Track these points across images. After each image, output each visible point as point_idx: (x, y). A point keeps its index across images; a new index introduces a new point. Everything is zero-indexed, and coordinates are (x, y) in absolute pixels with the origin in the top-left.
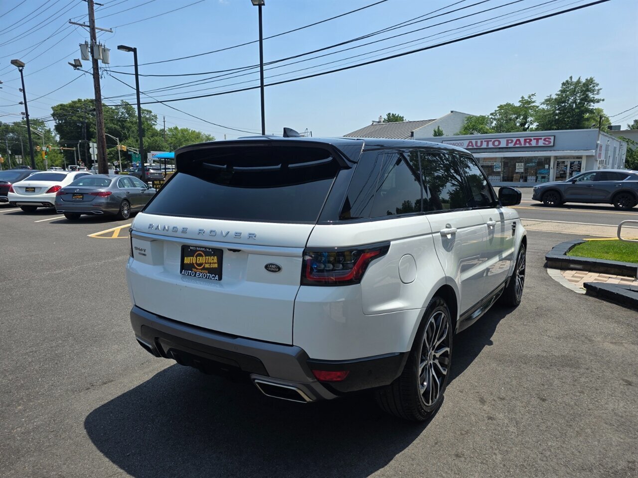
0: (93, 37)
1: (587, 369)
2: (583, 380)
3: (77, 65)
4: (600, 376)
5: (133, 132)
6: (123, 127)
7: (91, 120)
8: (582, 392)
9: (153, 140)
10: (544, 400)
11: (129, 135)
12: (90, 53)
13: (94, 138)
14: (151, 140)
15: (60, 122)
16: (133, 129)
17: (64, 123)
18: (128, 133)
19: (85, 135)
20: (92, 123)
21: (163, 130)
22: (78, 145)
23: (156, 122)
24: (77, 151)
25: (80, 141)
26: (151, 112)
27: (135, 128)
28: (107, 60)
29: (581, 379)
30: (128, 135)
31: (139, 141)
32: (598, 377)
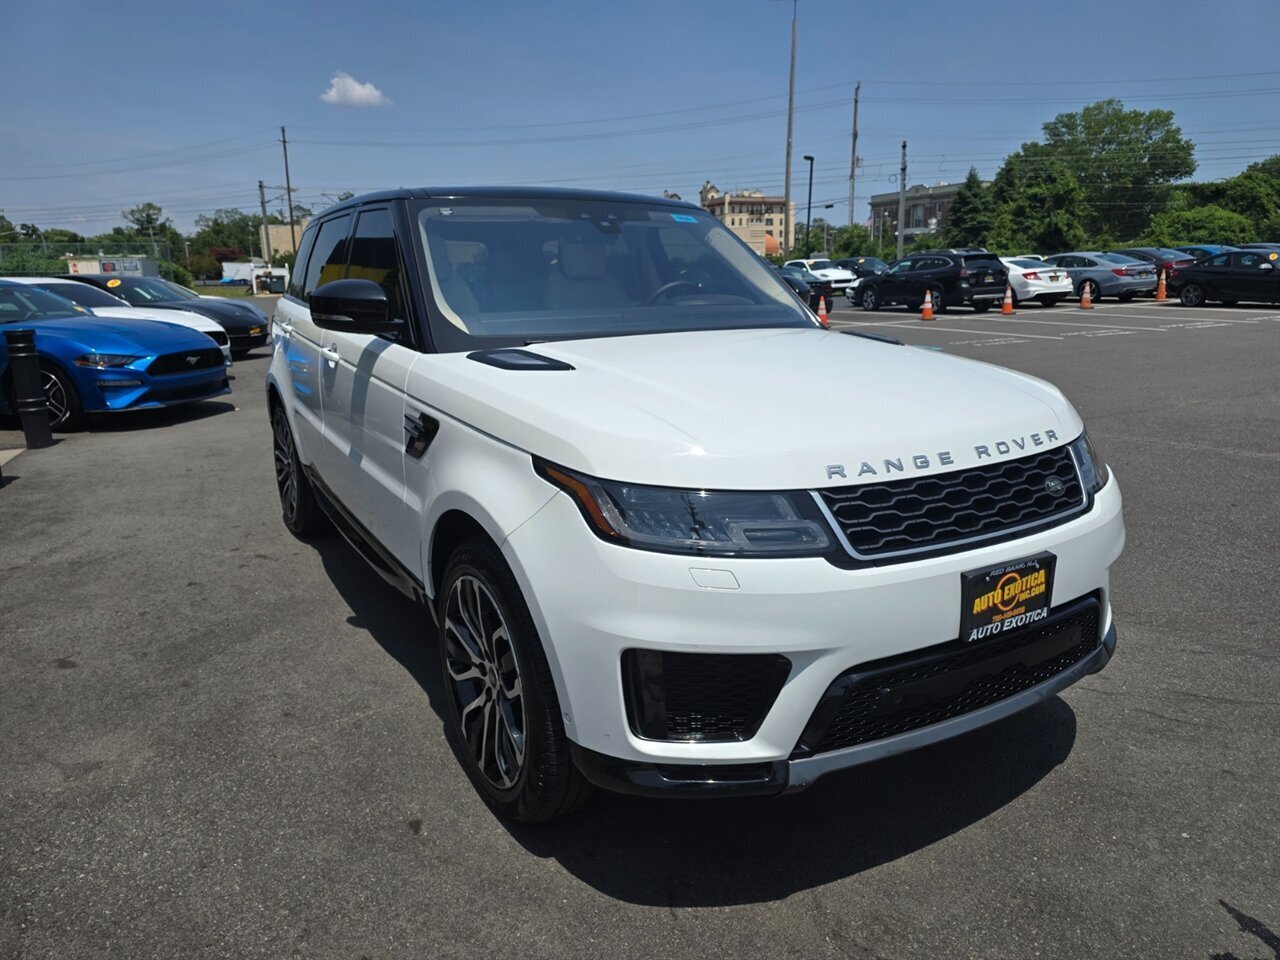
1: (145, 654)
2: (148, 632)
4: (118, 653)
8: (142, 614)
10: (190, 584)
29: (151, 631)
32: (122, 648)
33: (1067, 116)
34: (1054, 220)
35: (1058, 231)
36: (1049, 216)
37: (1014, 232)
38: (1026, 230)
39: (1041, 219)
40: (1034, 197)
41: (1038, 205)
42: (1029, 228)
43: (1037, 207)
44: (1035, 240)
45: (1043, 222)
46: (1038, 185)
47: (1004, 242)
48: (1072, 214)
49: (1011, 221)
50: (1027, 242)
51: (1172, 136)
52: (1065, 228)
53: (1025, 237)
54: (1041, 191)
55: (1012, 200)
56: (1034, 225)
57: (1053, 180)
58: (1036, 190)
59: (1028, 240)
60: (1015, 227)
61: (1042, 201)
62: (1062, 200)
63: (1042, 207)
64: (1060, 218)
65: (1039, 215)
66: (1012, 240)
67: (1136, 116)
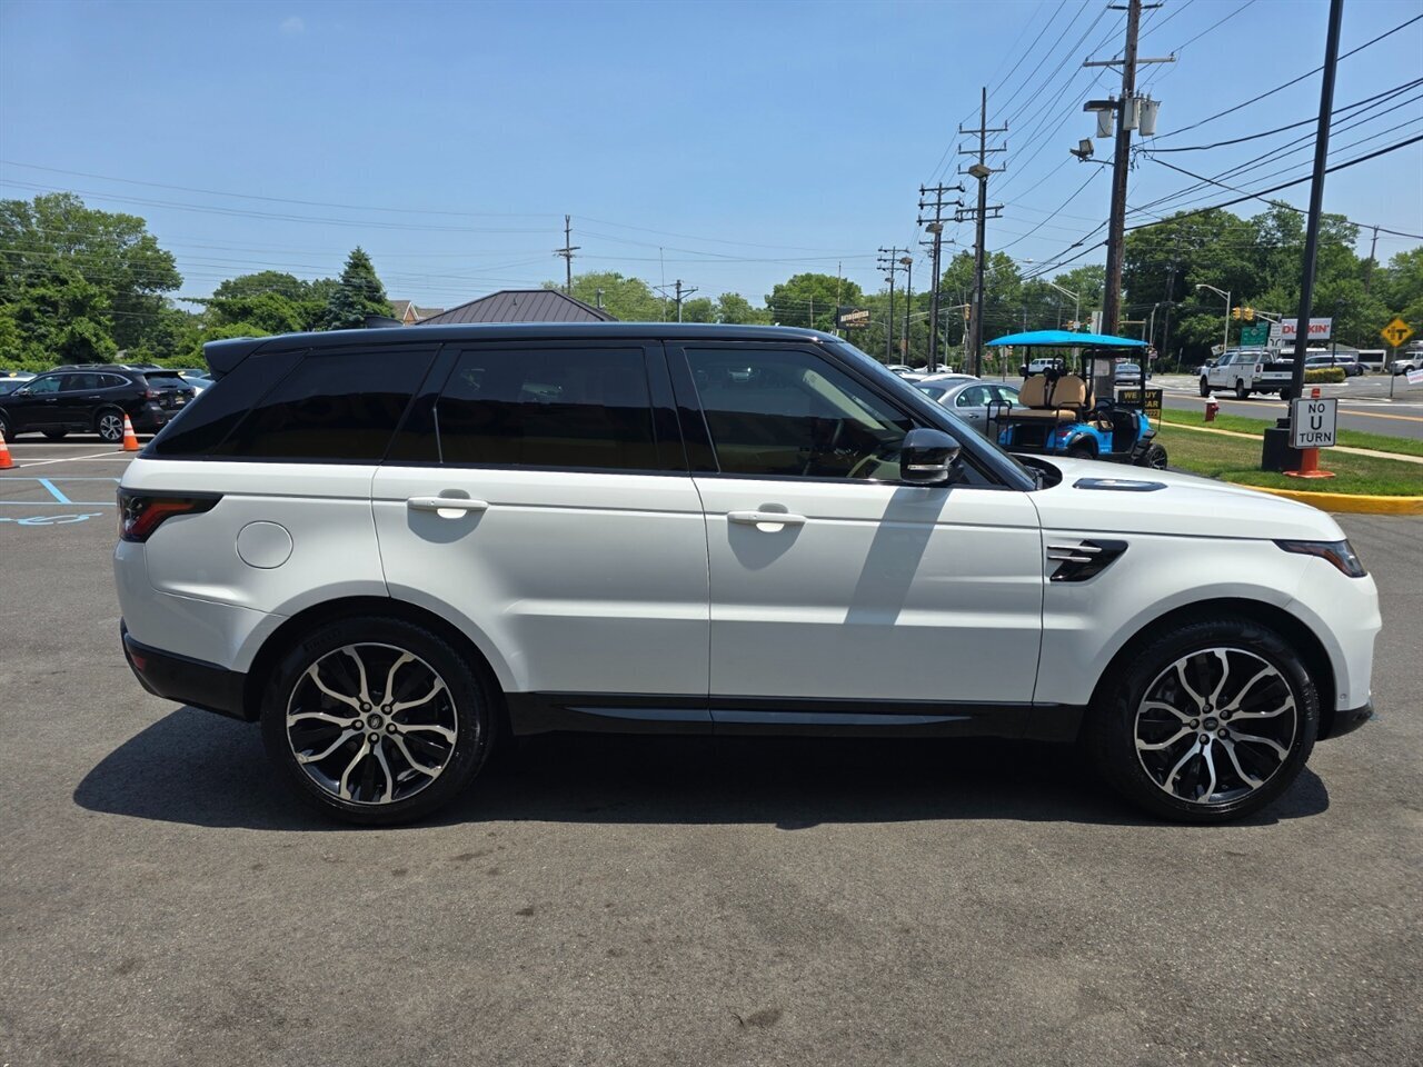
0: (1129, 83)
3: (1084, 153)
5: (1286, 273)
6: (1262, 264)
7: (1194, 257)
9: (1334, 289)
11: (1274, 282)
12: (1115, 121)
13: (1191, 296)
14: (1327, 288)
15: (1131, 266)
16: (1289, 266)
17: (1139, 268)
18: (1272, 276)
19: (1171, 291)
20: (1195, 263)
21: (1370, 262)
22: (1153, 314)
23: (1353, 242)
24: (1149, 324)
25: (1157, 305)
26: (1343, 219)
27: (1293, 265)
28: (1151, 126)
30: (1270, 283)
31: (1298, 293)
33: (14, 203)
34: (78, 329)
35: (85, 342)
36: (69, 324)
37: (25, 340)
38: (41, 338)
39: (60, 327)
40: (42, 300)
41: (49, 309)
42: (45, 336)
43: (49, 312)
44: (56, 350)
45: (62, 330)
46: (43, 285)
47: (14, 352)
48: (99, 323)
49: (17, 326)
50: (46, 354)
51: (148, 244)
52: (94, 339)
53: (42, 347)
54: (49, 293)
55: (10, 301)
56: (51, 333)
57: (64, 282)
58: (41, 291)
59: (47, 351)
60: (24, 334)
61: (55, 305)
62: (79, 307)
63: (56, 312)
64: (84, 327)
65: (55, 322)
66: (24, 350)
67: (102, 218)
